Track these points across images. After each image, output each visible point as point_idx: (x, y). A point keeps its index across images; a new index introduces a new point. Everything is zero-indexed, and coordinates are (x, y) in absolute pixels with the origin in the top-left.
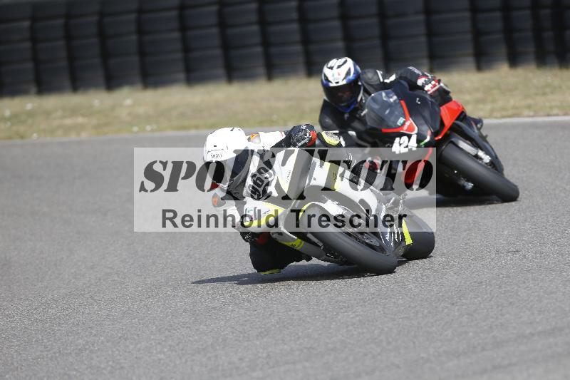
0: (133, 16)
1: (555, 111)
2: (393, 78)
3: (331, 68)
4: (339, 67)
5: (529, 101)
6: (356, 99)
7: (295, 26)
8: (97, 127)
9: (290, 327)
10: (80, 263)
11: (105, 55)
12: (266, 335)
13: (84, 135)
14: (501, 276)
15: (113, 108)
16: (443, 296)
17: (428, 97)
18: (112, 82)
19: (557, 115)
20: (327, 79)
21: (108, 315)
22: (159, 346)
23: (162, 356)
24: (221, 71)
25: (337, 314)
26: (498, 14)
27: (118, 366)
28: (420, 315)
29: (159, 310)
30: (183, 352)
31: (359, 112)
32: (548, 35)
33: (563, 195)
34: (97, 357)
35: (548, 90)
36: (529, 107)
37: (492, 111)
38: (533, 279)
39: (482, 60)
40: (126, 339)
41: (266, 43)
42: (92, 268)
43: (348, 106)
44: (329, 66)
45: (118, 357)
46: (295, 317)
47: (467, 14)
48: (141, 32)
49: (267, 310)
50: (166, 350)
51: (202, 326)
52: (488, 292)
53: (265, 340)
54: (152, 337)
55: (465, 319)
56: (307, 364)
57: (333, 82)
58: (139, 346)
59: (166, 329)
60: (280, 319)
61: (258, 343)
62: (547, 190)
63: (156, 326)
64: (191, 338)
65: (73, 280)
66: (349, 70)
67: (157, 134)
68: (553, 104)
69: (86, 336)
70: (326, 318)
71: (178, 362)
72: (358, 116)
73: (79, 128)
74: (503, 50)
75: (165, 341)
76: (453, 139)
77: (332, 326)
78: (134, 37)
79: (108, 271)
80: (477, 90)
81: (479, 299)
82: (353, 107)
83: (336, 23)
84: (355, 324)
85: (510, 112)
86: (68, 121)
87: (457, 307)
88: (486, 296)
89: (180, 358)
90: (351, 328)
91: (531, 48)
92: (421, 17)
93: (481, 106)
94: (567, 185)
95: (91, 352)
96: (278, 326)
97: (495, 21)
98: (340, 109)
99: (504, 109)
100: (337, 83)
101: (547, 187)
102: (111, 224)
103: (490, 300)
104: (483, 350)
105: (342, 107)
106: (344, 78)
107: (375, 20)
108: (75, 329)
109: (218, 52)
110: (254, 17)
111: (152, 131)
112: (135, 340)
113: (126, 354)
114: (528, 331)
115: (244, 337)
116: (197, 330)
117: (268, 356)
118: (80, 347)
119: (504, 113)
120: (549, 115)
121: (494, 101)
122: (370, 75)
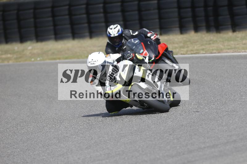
0: (32, 11)
1: (215, 51)
2: (137, 33)
3: (111, 29)
4: (115, 28)
5: (203, 47)
6: (122, 42)
7: (102, 15)
8: (16, 59)
9: (100, 145)
10: (9, 117)
11: (20, 28)
12: (89, 148)
13: (11, 62)
14: (191, 122)
15: (23, 51)
16: (166, 131)
17: (153, 41)
18: (23, 39)
19: (215, 53)
20: (110, 34)
21: (21, 140)
22: (43, 153)
23: (45, 157)
24: (70, 35)
25: (120, 139)
26: (190, 10)
27: (26, 162)
28: (156, 139)
29: (43, 138)
30: (54, 155)
31: (122, 47)
32: (211, 18)
33: (218, 87)
34: (17, 158)
35: (211, 42)
36: (203, 50)
37: (187, 51)
38: (205, 124)
39: (183, 29)
40: (29, 150)
41: (89, 22)
42: (14, 119)
43: (118, 45)
44: (110, 28)
45: (26, 158)
46: (102, 141)
47: (176, 10)
48: (35, 17)
49: (90, 137)
50: (46, 155)
51: (62, 144)
52: (186, 129)
53: (89, 150)
54: (40, 149)
55: (175, 141)
56: (107, 161)
57: (113, 35)
58: (35, 153)
59: (46, 146)
60: (96, 141)
61: (86, 152)
62: (211, 85)
63: (42, 145)
64: (57, 150)
65: (6, 125)
66: (119, 30)
67: (42, 62)
68: (213, 48)
69: (12, 149)
70: (115, 140)
71: (51, 160)
72: (122, 49)
73: (8, 59)
74: (192, 25)
75: (46, 151)
76: (163, 59)
77: (118, 144)
78: (32, 20)
79: (21, 120)
80: (181, 42)
81: (182, 132)
82: (120, 45)
83: (120, 14)
84: (128, 143)
85: (195, 52)
86: (4, 56)
87: (172, 136)
88: (184, 131)
89: (53, 158)
90: (126, 145)
91: (204, 24)
92: (156, 11)
93: (182, 49)
94: (220, 83)
95: (14, 156)
96: (95, 144)
97: (188, 13)
98: (115, 46)
99: (192, 51)
100: (114, 35)
101: (211, 84)
102: (22, 100)
103: (186, 133)
104: (183, 154)
105: (116, 45)
106: (117, 33)
107: (136, 12)
108: (7, 146)
109: (69, 26)
110: (84, 11)
111: (40, 60)
112: (33, 150)
113: (29, 157)
114: (203, 146)
115: (80, 149)
116: (60, 146)
117: (91, 157)
118: (9, 154)
119: (192, 52)
120: (212, 53)
121: (188, 47)
122: (126, 32)
